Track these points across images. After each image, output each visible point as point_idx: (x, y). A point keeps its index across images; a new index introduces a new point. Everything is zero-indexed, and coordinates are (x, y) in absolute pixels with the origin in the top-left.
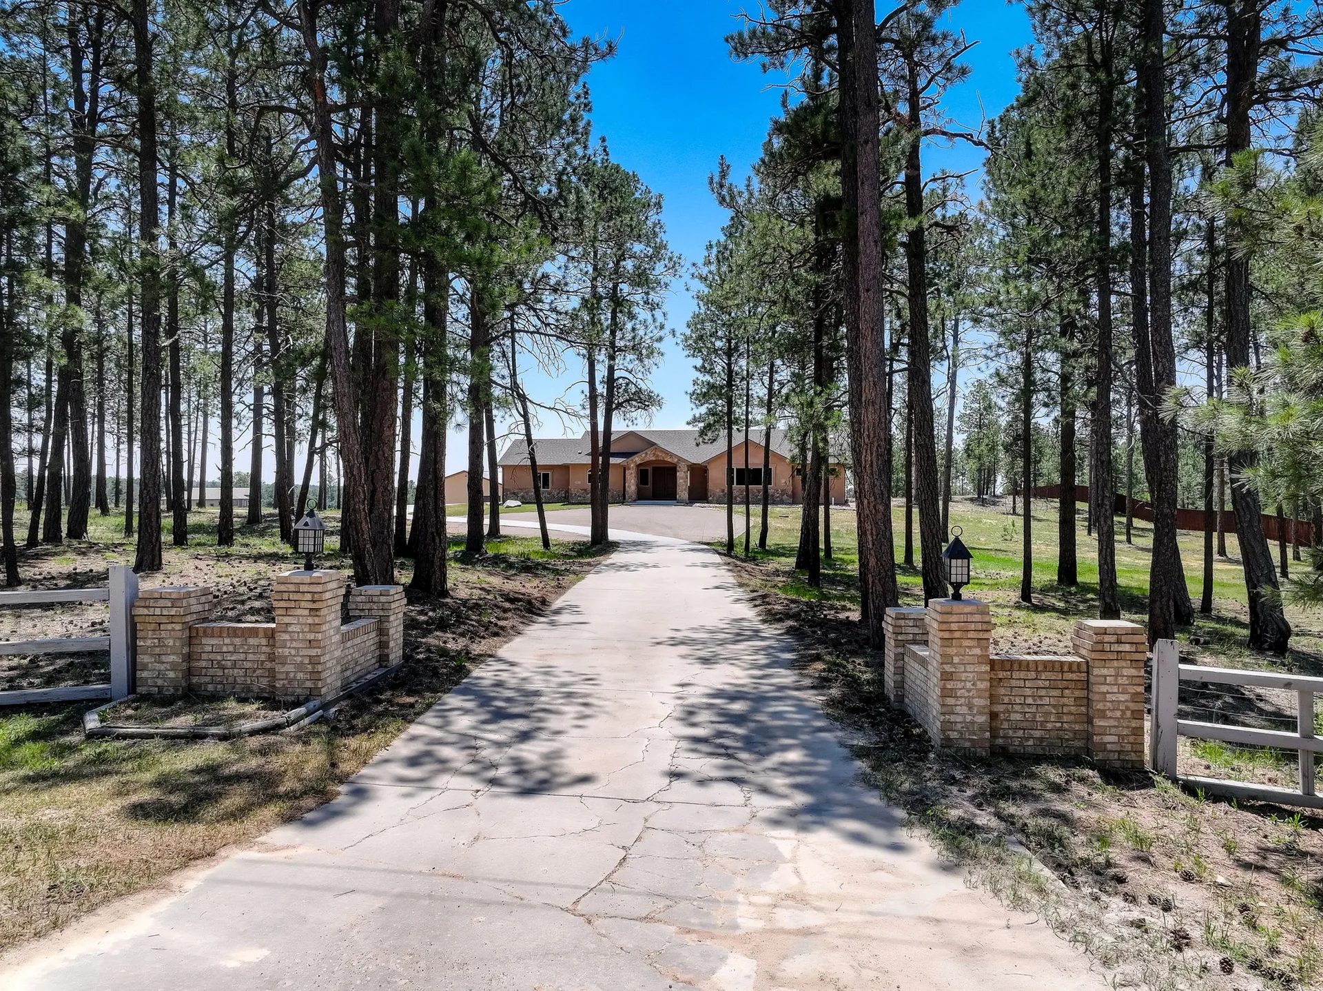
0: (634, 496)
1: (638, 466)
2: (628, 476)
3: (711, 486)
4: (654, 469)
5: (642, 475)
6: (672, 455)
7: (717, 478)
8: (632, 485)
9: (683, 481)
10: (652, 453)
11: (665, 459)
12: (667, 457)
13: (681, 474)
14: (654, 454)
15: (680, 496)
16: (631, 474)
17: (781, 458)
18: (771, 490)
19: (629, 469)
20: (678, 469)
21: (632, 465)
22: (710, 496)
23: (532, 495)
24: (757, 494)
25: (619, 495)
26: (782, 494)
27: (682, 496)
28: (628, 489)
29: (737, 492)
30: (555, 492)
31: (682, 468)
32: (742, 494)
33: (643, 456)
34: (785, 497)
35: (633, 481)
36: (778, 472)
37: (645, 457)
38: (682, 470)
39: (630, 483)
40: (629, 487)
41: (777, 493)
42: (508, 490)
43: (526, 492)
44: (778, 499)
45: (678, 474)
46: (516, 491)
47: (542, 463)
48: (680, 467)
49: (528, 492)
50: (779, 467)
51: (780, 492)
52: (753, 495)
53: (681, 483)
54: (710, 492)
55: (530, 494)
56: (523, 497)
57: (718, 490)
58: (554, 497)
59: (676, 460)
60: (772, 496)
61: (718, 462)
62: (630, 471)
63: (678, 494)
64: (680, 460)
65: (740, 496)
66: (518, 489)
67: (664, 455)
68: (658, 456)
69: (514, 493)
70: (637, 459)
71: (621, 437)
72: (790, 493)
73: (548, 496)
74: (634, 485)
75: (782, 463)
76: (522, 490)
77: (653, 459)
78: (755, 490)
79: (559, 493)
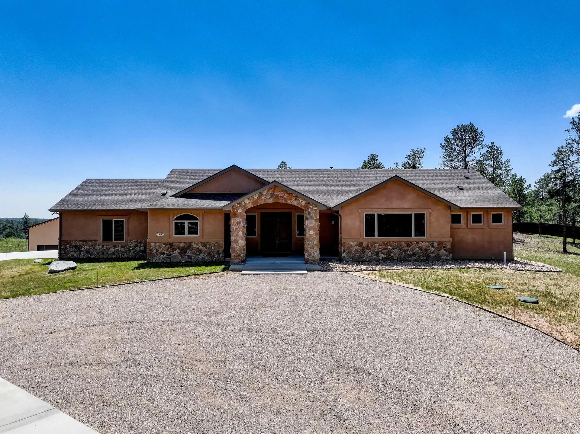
1: (250, 211)
2: (233, 227)
3: (344, 238)
6: (298, 195)
7: (352, 225)
9: (312, 232)
10: (270, 192)
11: (289, 202)
12: (290, 199)
13: (311, 223)
14: (272, 195)
15: (310, 255)
16: (239, 223)
17: (438, 200)
18: (425, 244)
19: (235, 215)
20: (306, 215)
21: (240, 211)
22: (344, 251)
23: (100, 249)
24: (406, 248)
25: (218, 251)
26: (438, 248)
27: (313, 254)
28: (235, 245)
29: (380, 245)
30: (131, 245)
31: (312, 215)
32: (386, 249)
33: (257, 196)
34: (442, 252)
35: (241, 233)
36: (433, 219)
37: (259, 198)
38: (312, 218)
39: (237, 235)
40: (236, 241)
41: (433, 247)
42: (67, 242)
43: (92, 245)
44: (434, 255)
45: (307, 223)
46: (78, 243)
47: (113, 208)
48: (309, 213)
49: (95, 244)
50: (433, 213)
51: (436, 245)
52: (401, 249)
53: (311, 235)
54: (344, 246)
55: (97, 247)
56: (88, 251)
57: (354, 244)
58: (130, 250)
59: (304, 203)
60: (426, 250)
61: (354, 207)
62: (237, 219)
63: (307, 251)
64: (309, 203)
65: (384, 251)
66: (81, 241)
67: (286, 196)
68: (277, 197)
69: (75, 247)
70: (247, 201)
71: (222, 173)
72: (449, 246)
73: (122, 249)
74: (242, 238)
75: (439, 207)
76: (86, 242)
77: (271, 201)
78: (403, 244)
79: (136, 246)
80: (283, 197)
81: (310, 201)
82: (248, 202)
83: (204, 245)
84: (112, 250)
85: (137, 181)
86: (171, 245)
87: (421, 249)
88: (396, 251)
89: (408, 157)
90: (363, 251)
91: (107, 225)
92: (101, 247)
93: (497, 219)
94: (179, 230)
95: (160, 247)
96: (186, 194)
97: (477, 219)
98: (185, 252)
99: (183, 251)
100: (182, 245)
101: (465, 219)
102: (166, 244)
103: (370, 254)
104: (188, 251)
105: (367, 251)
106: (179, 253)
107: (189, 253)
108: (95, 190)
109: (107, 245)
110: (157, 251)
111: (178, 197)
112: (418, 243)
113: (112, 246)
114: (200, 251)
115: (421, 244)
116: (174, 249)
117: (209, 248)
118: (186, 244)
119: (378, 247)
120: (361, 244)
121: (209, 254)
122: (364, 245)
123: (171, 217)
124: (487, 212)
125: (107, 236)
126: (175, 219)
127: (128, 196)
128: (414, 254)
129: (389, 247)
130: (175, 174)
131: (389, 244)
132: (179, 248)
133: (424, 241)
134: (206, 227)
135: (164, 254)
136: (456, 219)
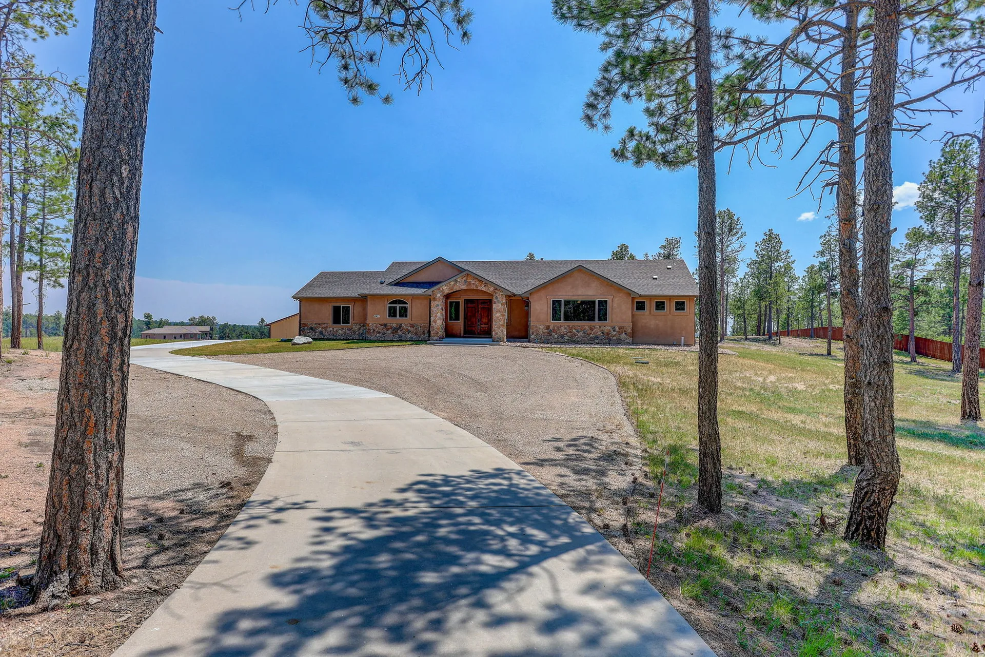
0: (441, 333)
1: (447, 296)
2: (434, 309)
3: (533, 321)
4: (467, 301)
5: (452, 309)
6: (487, 283)
7: (540, 310)
8: (438, 321)
9: (500, 314)
10: (463, 280)
11: (479, 288)
12: (481, 285)
13: (498, 306)
14: (465, 282)
15: (496, 334)
16: (438, 305)
17: (619, 288)
18: (607, 328)
19: (435, 299)
20: (494, 300)
21: (438, 295)
22: (533, 334)
23: (331, 331)
24: (589, 332)
25: (424, 332)
26: (619, 332)
27: (499, 333)
28: (434, 324)
29: (565, 329)
30: (356, 328)
31: (499, 299)
32: (570, 332)
33: (452, 283)
34: (623, 336)
35: (439, 315)
36: (615, 305)
37: (454, 285)
38: (499, 302)
39: (436, 316)
40: (435, 322)
41: (614, 331)
42: (305, 325)
43: (325, 328)
44: (615, 338)
45: (494, 306)
46: (314, 326)
47: (342, 295)
48: (497, 298)
49: (327, 327)
50: (616, 300)
51: (617, 329)
52: (584, 333)
53: (498, 317)
54: (533, 329)
55: (329, 329)
56: (321, 333)
57: (542, 327)
58: (355, 333)
59: (492, 289)
60: (608, 334)
61: (542, 293)
62: (436, 303)
63: (495, 331)
64: (496, 289)
65: (569, 334)
66: (316, 324)
67: (477, 283)
68: (470, 284)
69: (312, 328)
70: (444, 287)
71: (429, 264)
72: (629, 330)
73: (348, 332)
74: (440, 319)
75: (621, 295)
76: (319, 324)
77: (464, 287)
78: (587, 328)
79: (360, 328)
80: (475, 285)
81: (497, 288)
82: (445, 289)
83: (412, 326)
84: (340, 332)
85: (364, 272)
86: (385, 325)
87: (603, 333)
88: (580, 334)
89: (663, 247)
90: (549, 333)
91: (336, 310)
92: (331, 329)
93: (680, 306)
94: (392, 313)
95: (376, 327)
96: (398, 284)
97: (660, 306)
98: (397, 332)
99: (395, 330)
100: (394, 325)
101: (649, 305)
102: (381, 325)
103: (556, 336)
104: (399, 331)
105: (553, 334)
106: (392, 333)
107: (400, 333)
108: (327, 280)
109: (337, 327)
110: (374, 330)
111: (392, 285)
112: (600, 327)
113: (340, 329)
114: (409, 332)
115: (603, 328)
116: (388, 330)
117: (416, 329)
118: (397, 325)
119: (563, 330)
120: (548, 327)
121: (416, 334)
122: (551, 328)
123: (386, 301)
124: (670, 299)
125: (336, 320)
126: (390, 303)
127: (355, 285)
128: (597, 337)
129: (574, 331)
130: (396, 265)
131: (574, 327)
132: (391, 328)
133: (607, 326)
134: (414, 311)
135: (379, 333)
136: (640, 306)
